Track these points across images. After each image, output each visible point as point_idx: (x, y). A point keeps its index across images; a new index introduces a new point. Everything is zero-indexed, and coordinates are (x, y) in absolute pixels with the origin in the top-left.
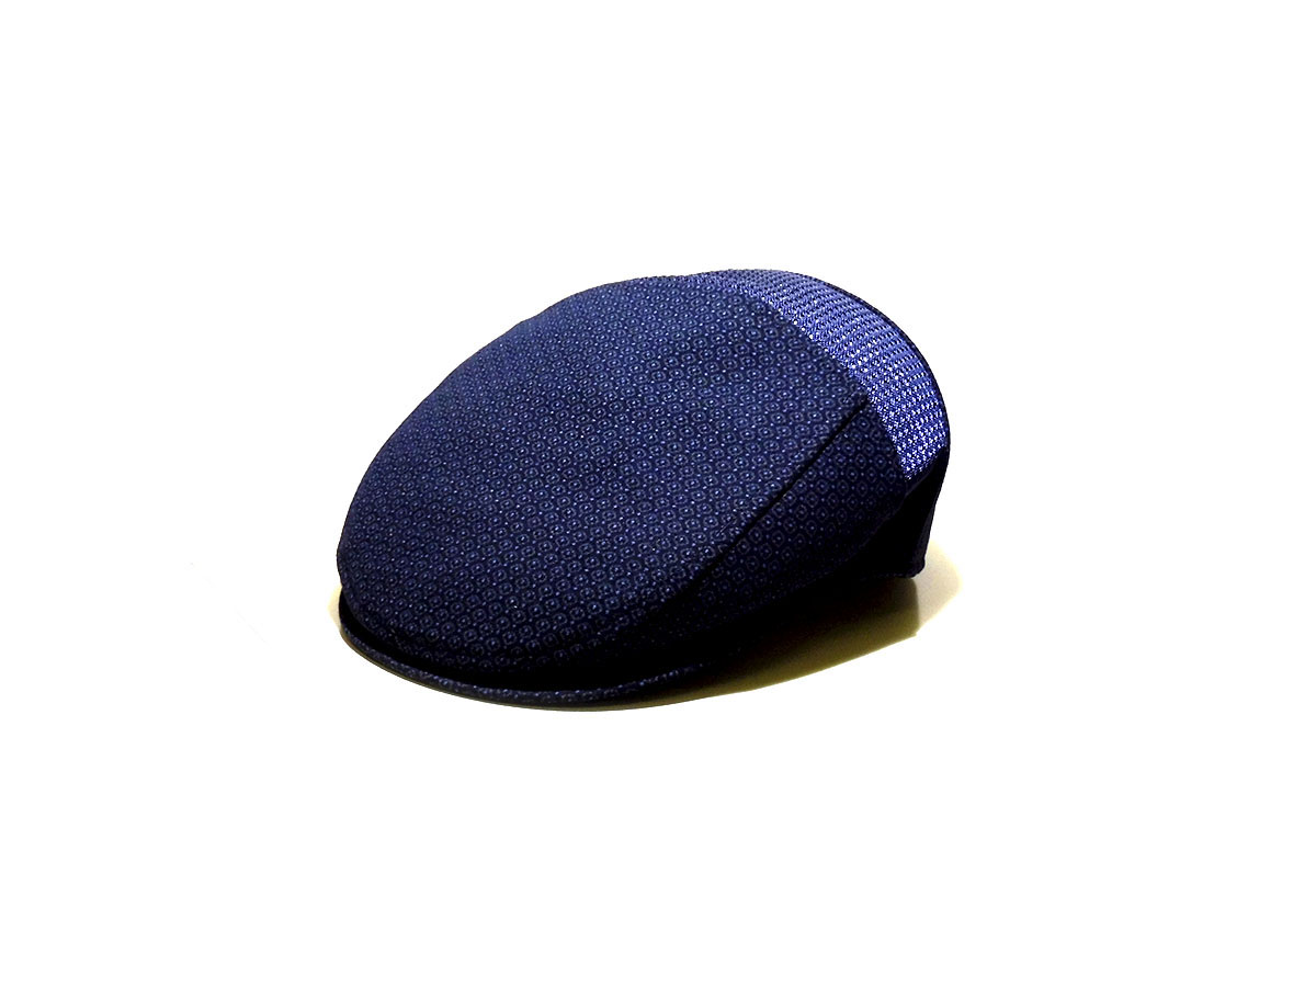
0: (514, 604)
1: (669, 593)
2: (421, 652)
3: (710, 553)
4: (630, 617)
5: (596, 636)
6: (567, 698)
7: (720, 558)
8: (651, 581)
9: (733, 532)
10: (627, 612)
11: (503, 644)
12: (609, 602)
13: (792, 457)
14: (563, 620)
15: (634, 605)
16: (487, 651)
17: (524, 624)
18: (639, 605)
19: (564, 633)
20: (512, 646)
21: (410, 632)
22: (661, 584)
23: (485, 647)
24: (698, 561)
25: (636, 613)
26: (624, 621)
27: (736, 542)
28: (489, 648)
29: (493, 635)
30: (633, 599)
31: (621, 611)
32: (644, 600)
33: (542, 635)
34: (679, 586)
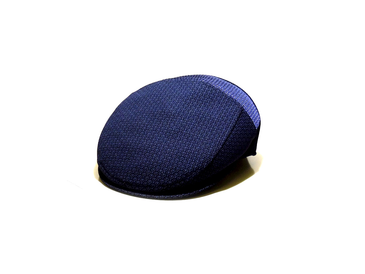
0: (162, 172)
1: (206, 165)
2: (135, 188)
3: (215, 153)
4: (196, 172)
5: (187, 179)
6: (180, 197)
7: (217, 154)
8: (200, 162)
9: (220, 147)
10: (195, 171)
11: (160, 183)
12: (190, 169)
13: (229, 125)
14: (177, 175)
15: (197, 169)
16: (156, 185)
17: (166, 177)
18: (198, 169)
19: (178, 179)
20: (164, 183)
21: (131, 182)
22: (203, 163)
23: (155, 185)
24: (212, 155)
25: (198, 171)
26: (195, 174)
27: (221, 149)
28: (156, 184)
29: (157, 181)
30: (196, 167)
31: (193, 171)
32: (199, 167)
33: (172, 179)
34: (208, 163)
